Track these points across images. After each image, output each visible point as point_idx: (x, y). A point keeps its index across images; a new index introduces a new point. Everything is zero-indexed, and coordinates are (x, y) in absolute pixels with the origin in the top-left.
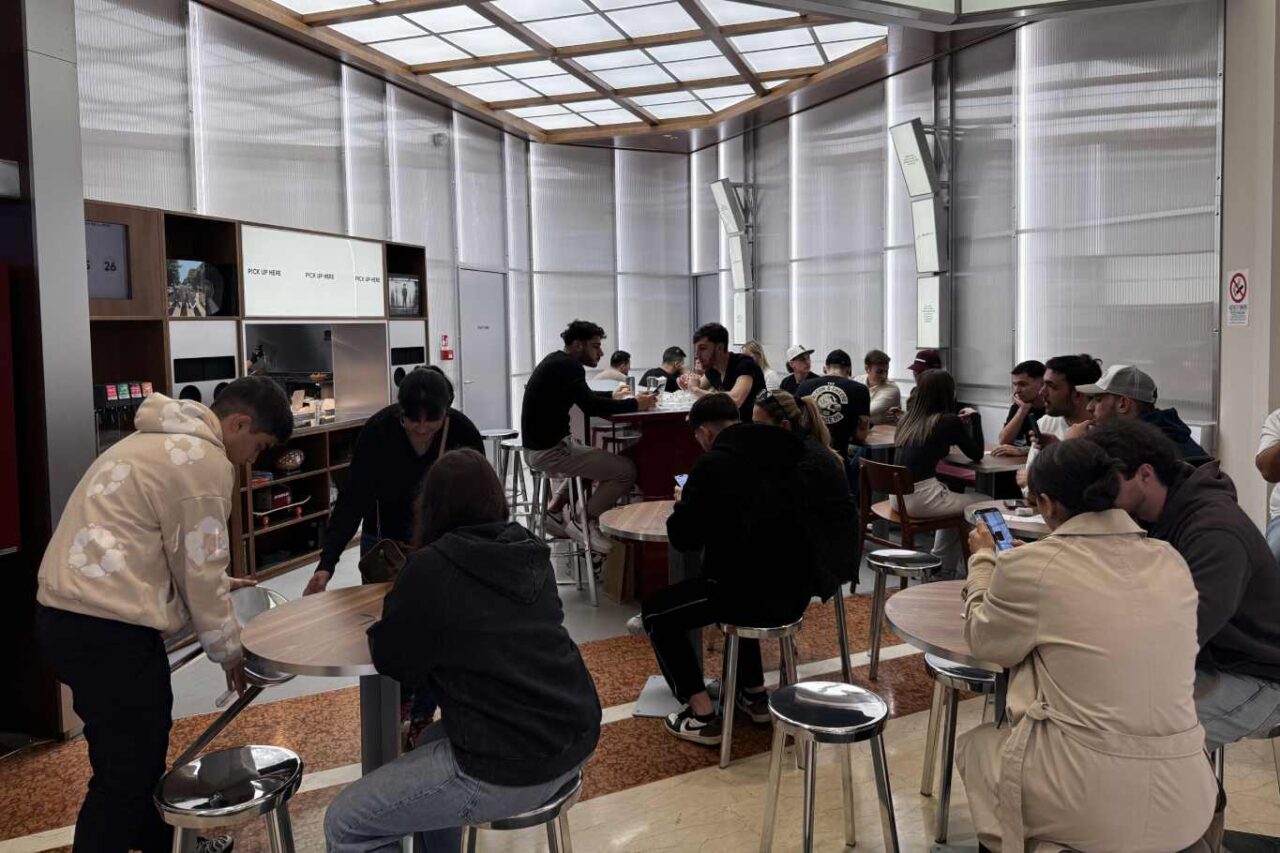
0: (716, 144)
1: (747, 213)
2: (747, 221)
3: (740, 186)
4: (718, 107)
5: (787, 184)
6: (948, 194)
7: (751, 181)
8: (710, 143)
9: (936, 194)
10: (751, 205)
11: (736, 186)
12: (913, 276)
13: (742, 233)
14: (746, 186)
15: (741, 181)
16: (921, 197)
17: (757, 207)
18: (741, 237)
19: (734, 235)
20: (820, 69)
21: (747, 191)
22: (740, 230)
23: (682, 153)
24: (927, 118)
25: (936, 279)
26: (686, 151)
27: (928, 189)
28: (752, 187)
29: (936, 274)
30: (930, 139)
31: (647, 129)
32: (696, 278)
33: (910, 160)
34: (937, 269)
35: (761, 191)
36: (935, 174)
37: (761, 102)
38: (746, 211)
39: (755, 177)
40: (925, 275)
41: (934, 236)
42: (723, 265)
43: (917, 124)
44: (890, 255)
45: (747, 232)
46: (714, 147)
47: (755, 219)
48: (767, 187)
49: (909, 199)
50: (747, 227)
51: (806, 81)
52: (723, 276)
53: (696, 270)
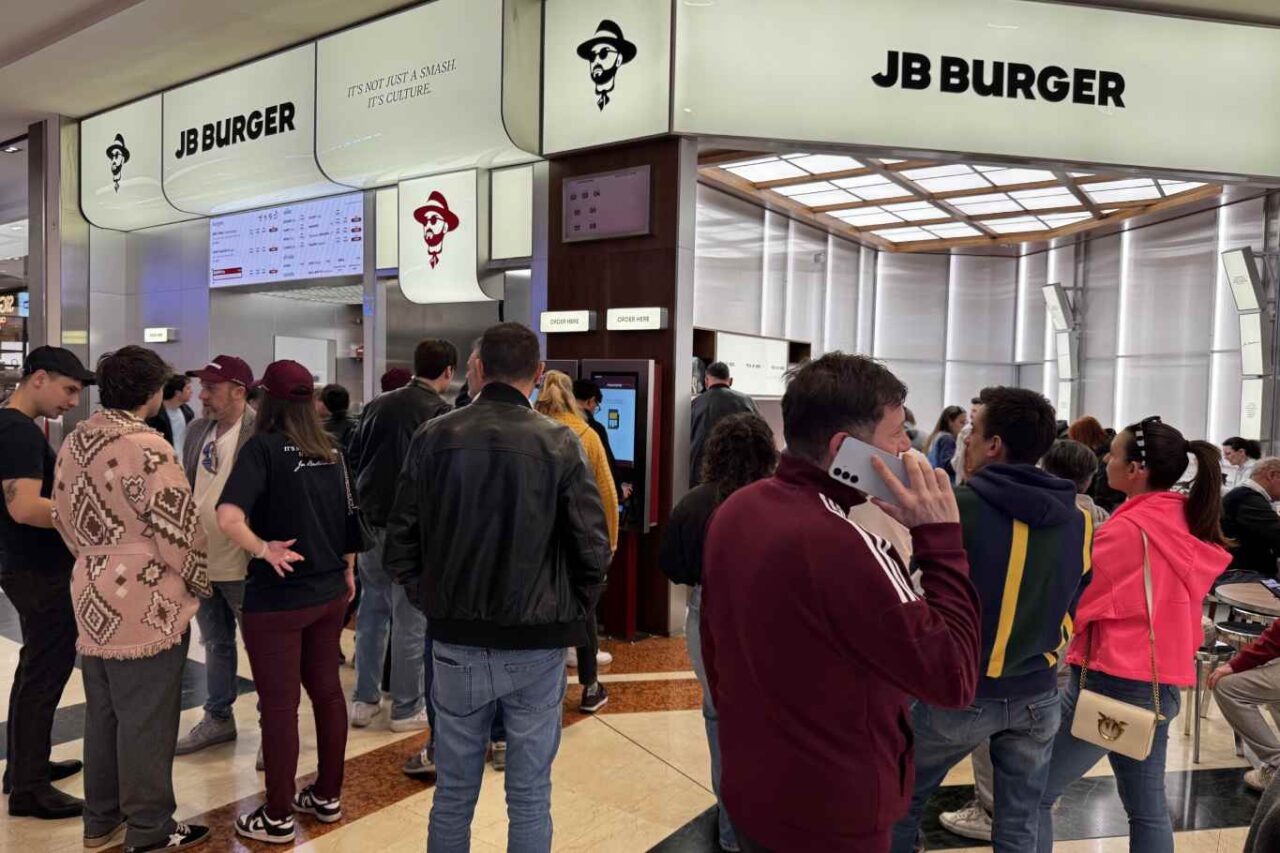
0: (1047, 250)
1: (1076, 311)
2: (1074, 320)
3: (1069, 289)
4: (1054, 225)
5: (1117, 289)
6: (1275, 308)
7: (1080, 284)
8: (1040, 249)
9: (1263, 310)
10: (1079, 306)
11: (1065, 289)
12: (1237, 376)
13: (1070, 330)
14: (1075, 288)
15: (1070, 284)
16: (1250, 311)
17: (1086, 307)
18: (1070, 335)
19: (1063, 331)
20: (1157, 201)
21: (1076, 294)
22: (1069, 327)
23: (1011, 257)
24: (1257, 246)
25: (1261, 381)
26: (1014, 254)
27: (1255, 305)
28: (1082, 290)
29: (1260, 377)
30: (1259, 263)
31: (987, 241)
32: (1019, 366)
33: (1240, 280)
34: (1261, 373)
35: (1090, 293)
36: (1262, 290)
37: (1097, 224)
38: (1074, 311)
39: (1085, 281)
40: (1250, 377)
41: (1260, 344)
42: (1048, 355)
43: (1248, 253)
44: (1216, 358)
45: (1074, 329)
46: (1044, 253)
47: (1083, 318)
48: (1098, 290)
49: (1237, 313)
50: (1076, 324)
51: (1144, 210)
52: (1048, 367)
53: (1019, 359)
